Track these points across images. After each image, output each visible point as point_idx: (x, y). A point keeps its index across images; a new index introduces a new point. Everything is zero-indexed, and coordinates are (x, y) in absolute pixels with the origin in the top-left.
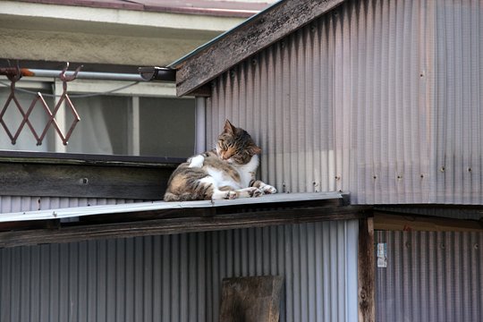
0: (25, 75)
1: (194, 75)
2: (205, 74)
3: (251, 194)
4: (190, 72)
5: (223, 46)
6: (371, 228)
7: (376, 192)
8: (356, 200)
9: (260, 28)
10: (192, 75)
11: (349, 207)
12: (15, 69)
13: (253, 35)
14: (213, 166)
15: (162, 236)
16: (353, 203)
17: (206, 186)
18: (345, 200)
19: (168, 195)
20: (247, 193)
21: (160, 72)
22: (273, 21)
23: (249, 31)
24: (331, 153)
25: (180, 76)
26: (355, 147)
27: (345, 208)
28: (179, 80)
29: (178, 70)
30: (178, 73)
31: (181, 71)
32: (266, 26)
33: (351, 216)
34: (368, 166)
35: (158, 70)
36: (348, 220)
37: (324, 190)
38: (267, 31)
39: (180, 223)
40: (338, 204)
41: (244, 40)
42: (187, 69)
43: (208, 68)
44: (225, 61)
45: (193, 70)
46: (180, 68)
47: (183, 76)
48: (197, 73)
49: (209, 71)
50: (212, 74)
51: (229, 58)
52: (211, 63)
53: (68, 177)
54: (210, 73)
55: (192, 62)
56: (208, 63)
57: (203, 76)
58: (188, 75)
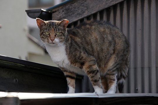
29: (54, 12)
42: (63, 11)
43: (82, 11)
44: (98, 6)
45: (68, 12)
46: (56, 11)
47: (59, 16)
48: (72, 14)
49: (84, 12)
50: (86, 14)
51: (103, 3)
52: (85, 7)
53: (9, 77)
54: (84, 14)
55: (67, 7)
56: (83, 7)
57: (78, 16)
58: (64, 16)
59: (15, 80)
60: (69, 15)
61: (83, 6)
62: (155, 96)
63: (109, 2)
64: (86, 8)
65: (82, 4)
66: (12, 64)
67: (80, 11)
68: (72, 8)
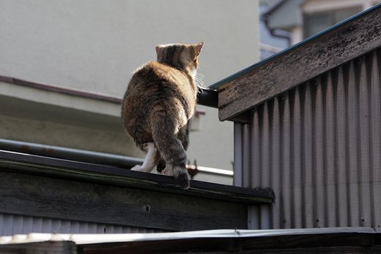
2: (261, 93)
4: (240, 93)
5: (289, 61)
9: (348, 37)
10: (243, 96)
13: (338, 45)
22: (368, 28)
23: (331, 41)
25: (223, 99)
28: (223, 102)
29: (221, 91)
30: (221, 95)
31: (226, 92)
32: (358, 35)
38: (359, 39)
41: (322, 52)
42: (236, 89)
43: (266, 87)
44: (292, 78)
45: (244, 90)
46: (224, 89)
47: (230, 97)
48: (250, 93)
49: (269, 90)
50: (272, 93)
51: (299, 74)
52: (271, 81)
53: (133, 203)
54: (270, 92)
55: (242, 81)
56: (267, 81)
57: (260, 96)
58: (237, 96)
59: (145, 207)
60: (246, 96)
61: (267, 79)
62: (360, 232)
63: (310, 71)
64: (272, 83)
65: (265, 75)
66: (133, 181)
67: (262, 88)
68: (249, 84)
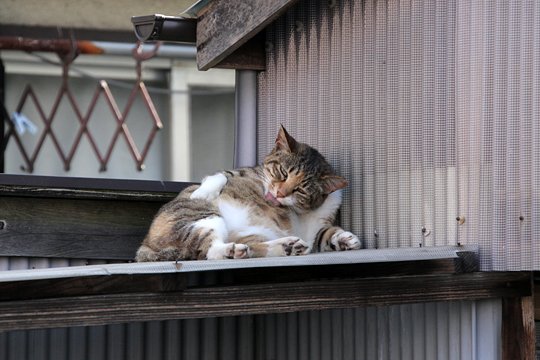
0: (85, 51)
1: (224, 29)
2: (240, 25)
3: (289, 250)
4: (218, 23)
6: (528, 317)
7: (524, 246)
8: (490, 262)
10: (222, 29)
11: (478, 276)
12: (67, 41)
14: (235, 197)
15: (68, 329)
16: (484, 268)
17: (202, 233)
18: (467, 262)
19: (142, 250)
20: (281, 248)
21: (166, 24)
24: (451, 171)
25: (204, 30)
26: (489, 159)
27: (468, 278)
28: (201, 39)
29: (199, 19)
30: (200, 24)
31: (204, 21)
33: (483, 293)
34: (510, 198)
35: (162, 20)
36: (479, 302)
37: (439, 242)
39: (110, 303)
40: (452, 269)
46: (203, 17)
47: (208, 30)
48: (228, 25)
52: (249, 4)
54: (248, 23)
56: (245, 5)
57: (238, 30)
58: (215, 29)
64: (250, 8)
